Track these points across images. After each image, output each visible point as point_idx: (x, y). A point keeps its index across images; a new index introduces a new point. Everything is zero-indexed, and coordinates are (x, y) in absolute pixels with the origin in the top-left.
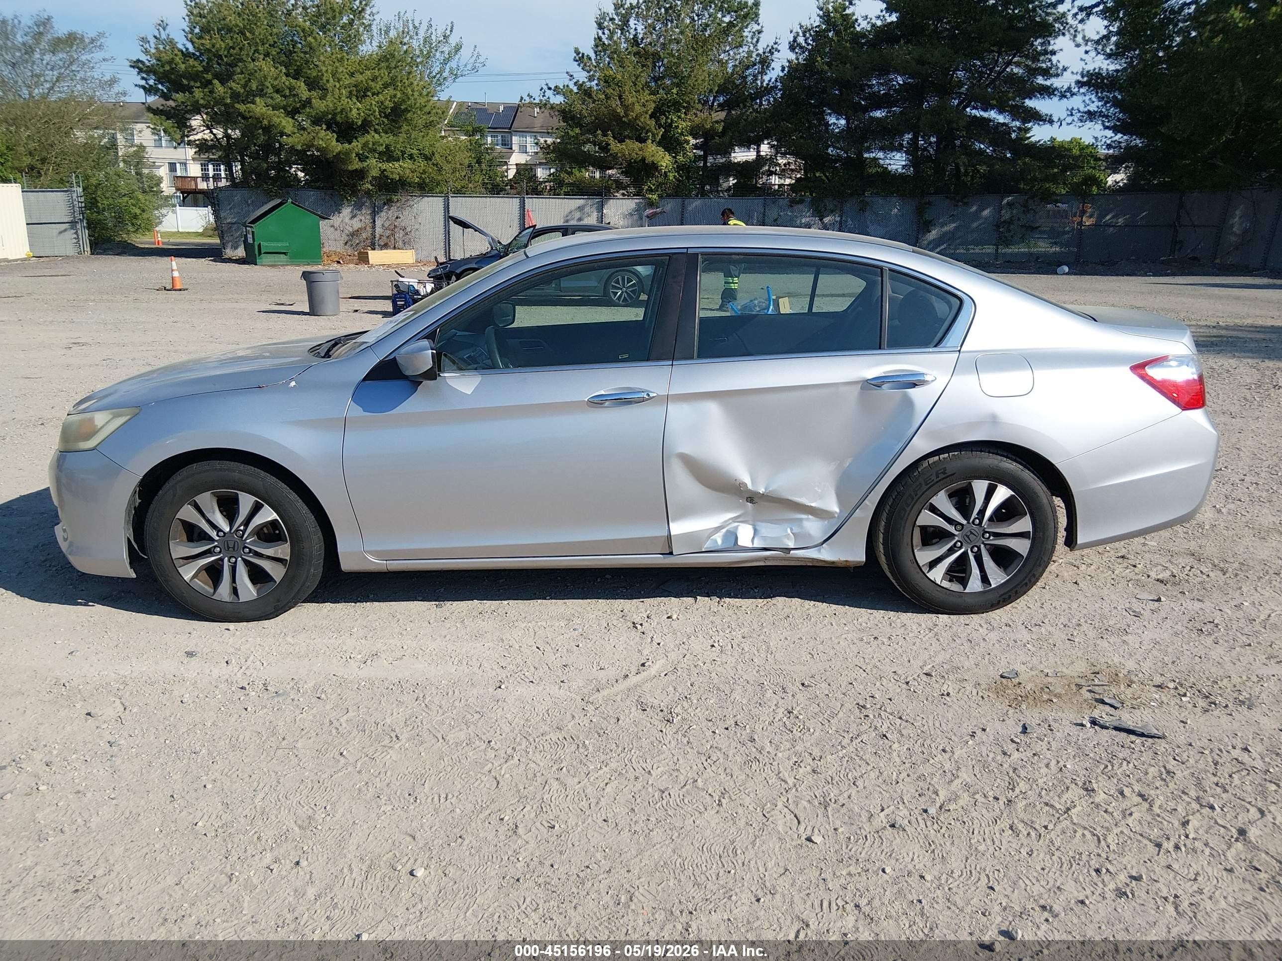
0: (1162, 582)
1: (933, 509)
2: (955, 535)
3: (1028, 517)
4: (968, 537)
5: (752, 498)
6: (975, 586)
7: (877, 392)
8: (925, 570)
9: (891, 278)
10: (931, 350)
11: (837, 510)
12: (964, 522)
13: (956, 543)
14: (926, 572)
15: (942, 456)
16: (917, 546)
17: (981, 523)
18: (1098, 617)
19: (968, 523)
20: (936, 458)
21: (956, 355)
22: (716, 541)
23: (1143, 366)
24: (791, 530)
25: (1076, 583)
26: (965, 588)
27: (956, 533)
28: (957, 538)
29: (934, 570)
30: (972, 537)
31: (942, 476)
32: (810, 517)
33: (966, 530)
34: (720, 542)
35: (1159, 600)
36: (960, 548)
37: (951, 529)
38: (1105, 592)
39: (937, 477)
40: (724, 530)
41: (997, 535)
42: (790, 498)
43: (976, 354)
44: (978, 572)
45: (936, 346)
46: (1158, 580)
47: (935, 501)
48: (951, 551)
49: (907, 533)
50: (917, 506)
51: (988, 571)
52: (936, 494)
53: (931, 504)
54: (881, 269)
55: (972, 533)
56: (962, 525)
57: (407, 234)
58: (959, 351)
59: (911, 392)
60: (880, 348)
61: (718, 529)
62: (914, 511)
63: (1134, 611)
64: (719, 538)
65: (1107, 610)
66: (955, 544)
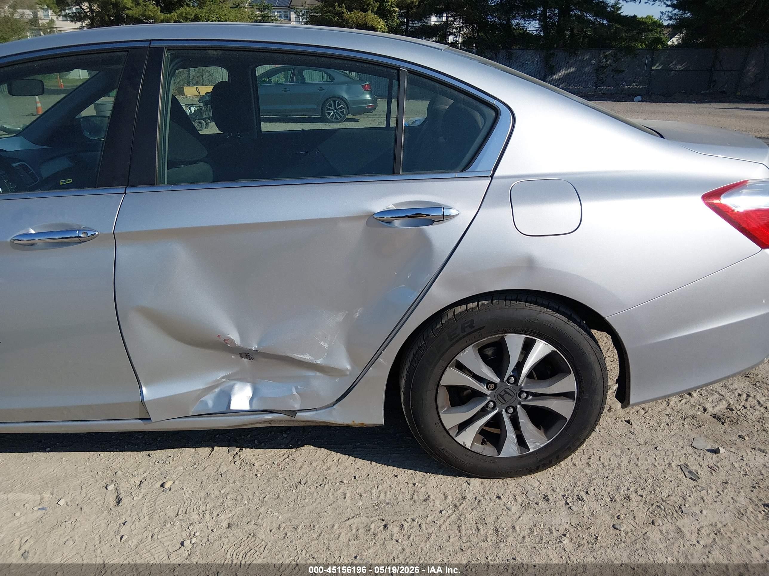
0: (719, 419)
1: (460, 367)
2: (486, 395)
3: (572, 377)
4: (502, 396)
5: (246, 354)
6: (511, 450)
7: (386, 230)
8: (453, 433)
9: (411, 82)
10: (456, 175)
11: (349, 367)
12: (497, 380)
13: (489, 403)
14: (453, 436)
15: (470, 305)
16: (443, 407)
17: (517, 381)
18: (650, 482)
19: (502, 381)
20: (463, 307)
21: (487, 181)
22: (206, 404)
23: (718, 194)
24: (296, 388)
25: (628, 422)
26: (499, 452)
27: (488, 392)
28: (489, 398)
29: (463, 434)
30: (507, 397)
31: (468, 330)
32: (318, 374)
33: (499, 390)
34: (210, 403)
35: (716, 451)
36: (494, 408)
37: (482, 388)
38: (660, 436)
39: (463, 330)
40: (217, 390)
41: (538, 396)
42: (290, 355)
43: (510, 180)
44: (514, 436)
45: (463, 170)
46: (715, 416)
47: (462, 358)
48: (484, 412)
49: (430, 394)
50: (442, 363)
51: (526, 435)
52: (463, 349)
53: (457, 361)
54: (398, 69)
55: (506, 392)
56: (495, 384)
57: (210, 75)
58: (492, 177)
59: (429, 229)
60: (394, 173)
61: (208, 390)
62: (437, 370)
63: (690, 472)
64: (209, 401)
65: (660, 468)
66: (487, 405)
